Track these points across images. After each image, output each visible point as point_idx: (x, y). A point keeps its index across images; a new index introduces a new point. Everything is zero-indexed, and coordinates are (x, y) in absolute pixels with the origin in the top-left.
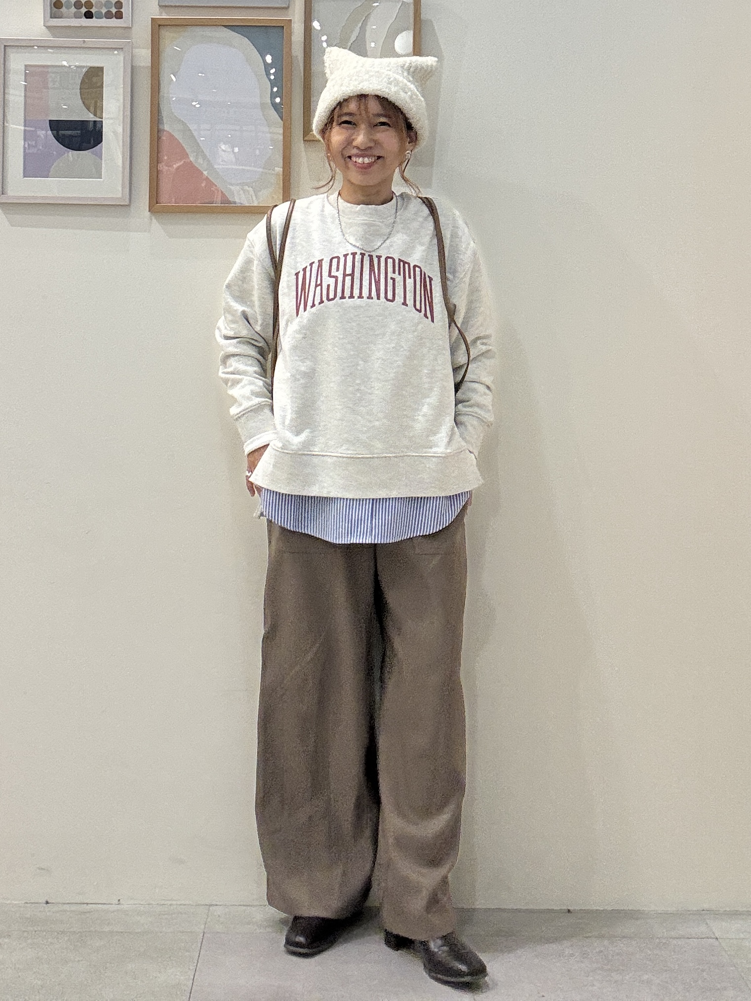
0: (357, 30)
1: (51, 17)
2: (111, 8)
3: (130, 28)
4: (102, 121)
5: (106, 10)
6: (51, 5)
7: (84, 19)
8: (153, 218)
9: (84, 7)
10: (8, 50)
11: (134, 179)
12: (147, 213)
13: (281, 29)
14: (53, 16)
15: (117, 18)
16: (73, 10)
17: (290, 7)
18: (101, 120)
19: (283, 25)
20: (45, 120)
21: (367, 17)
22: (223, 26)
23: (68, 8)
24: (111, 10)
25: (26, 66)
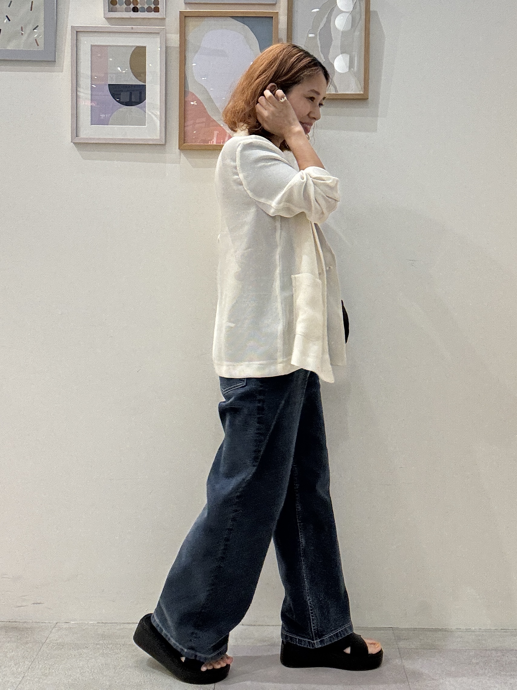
0: (325, 20)
2: (151, 5)
3: (165, 19)
4: (146, 85)
5: (148, 6)
6: (109, 3)
7: (132, 13)
8: (182, 154)
9: (132, 4)
10: (80, 34)
11: (169, 126)
12: (177, 150)
13: (270, 18)
14: (110, 11)
15: (155, 12)
16: (125, 6)
17: (277, 4)
18: (144, 84)
19: (270, 16)
20: (105, 84)
21: (333, 9)
22: (230, 17)
23: (121, 5)
24: (151, 6)
25: (91, 45)
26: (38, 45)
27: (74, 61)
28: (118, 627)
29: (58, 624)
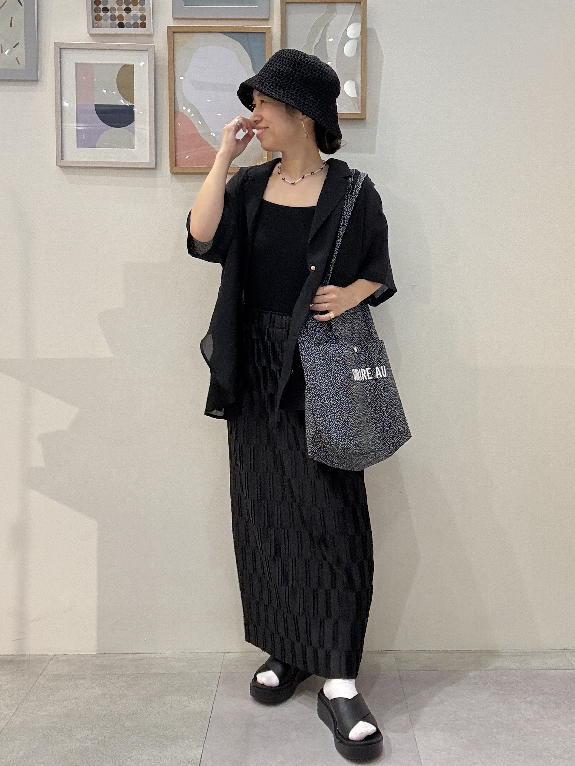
1: (93, 27)
3: (152, 35)
4: (134, 105)
5: (134, 22)
6: (92, 19)
7: (118, 28)
8: (173, 177)
9: (117, 19)
10: (64, 52)
11: (158, 147)
12: (169, 174)
13: (263, 34)
15: (142, 28)
16: (109, 21)
17: (270, 19)
18: (132, 104)
19: (263, 31)
20: (92, 105)
21: (328, 25)
22: (220, 32)
23: (106, 20)
24: (137, 21)
25: (76, 64)
26: (19, 64)
27: (58, 80)
28: (117, 658)
29: (55, 656)
